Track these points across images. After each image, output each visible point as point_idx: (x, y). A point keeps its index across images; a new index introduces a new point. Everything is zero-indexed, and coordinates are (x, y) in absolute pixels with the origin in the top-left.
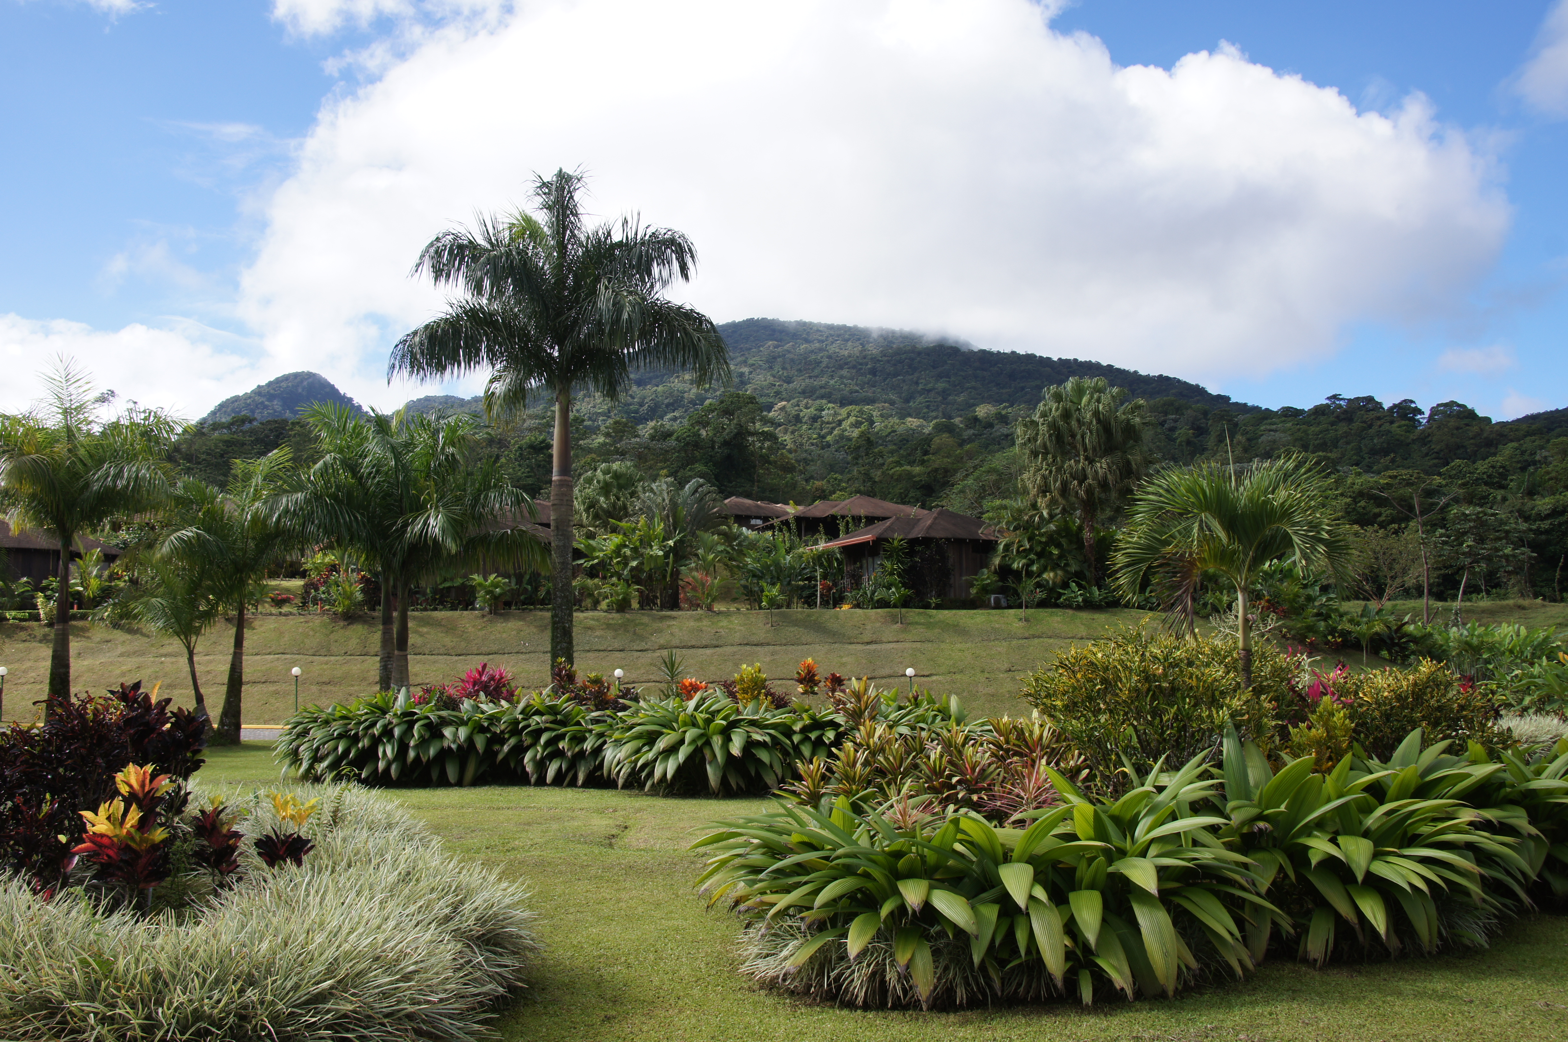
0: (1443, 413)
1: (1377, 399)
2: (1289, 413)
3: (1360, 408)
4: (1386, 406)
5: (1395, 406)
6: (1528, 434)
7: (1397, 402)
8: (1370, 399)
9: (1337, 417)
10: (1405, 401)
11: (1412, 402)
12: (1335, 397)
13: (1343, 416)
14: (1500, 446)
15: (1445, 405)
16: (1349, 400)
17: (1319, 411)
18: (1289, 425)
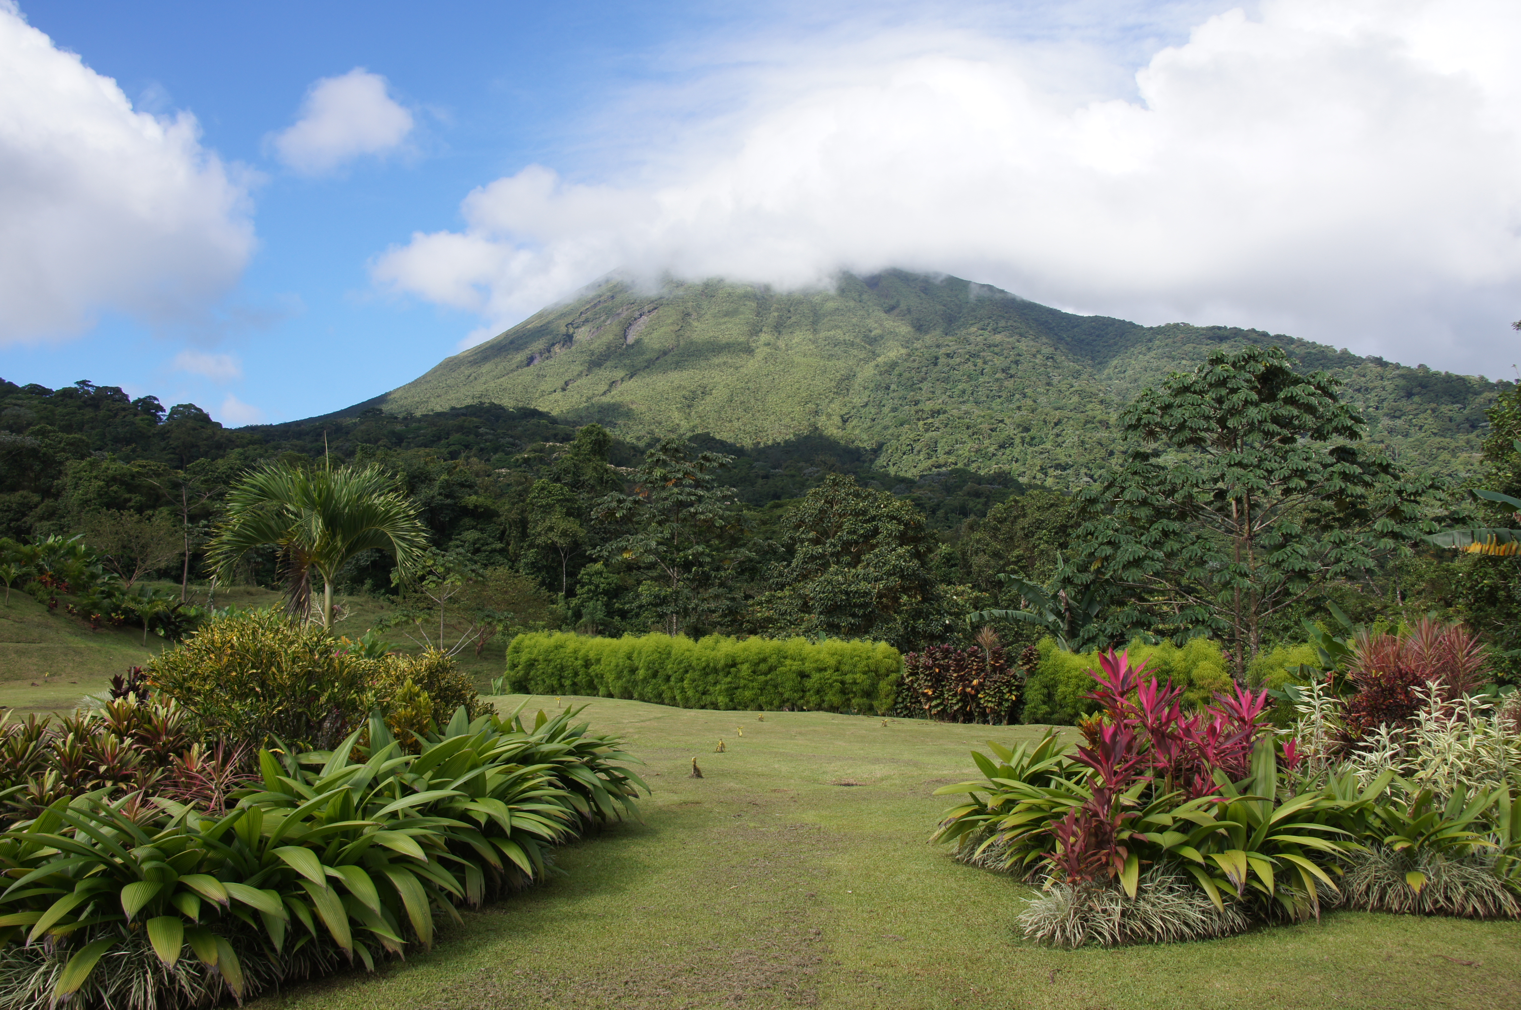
0: (182, 413)
1: (124, 391)
2: (36, 390)
3: (107, 397)
4: (132, 399)
5: (140, 400)
6: (252, 442)
7: (142, 397)
8: (118, 390)
9: (85, 402)
10: (150, 397)
11: (156, 399)
12: (84, 383)
13: (90, 402)
14: (228, 450)
15: (185, 406)
16: (98, 388)
17: (67, 394)
18: (35, 402)
